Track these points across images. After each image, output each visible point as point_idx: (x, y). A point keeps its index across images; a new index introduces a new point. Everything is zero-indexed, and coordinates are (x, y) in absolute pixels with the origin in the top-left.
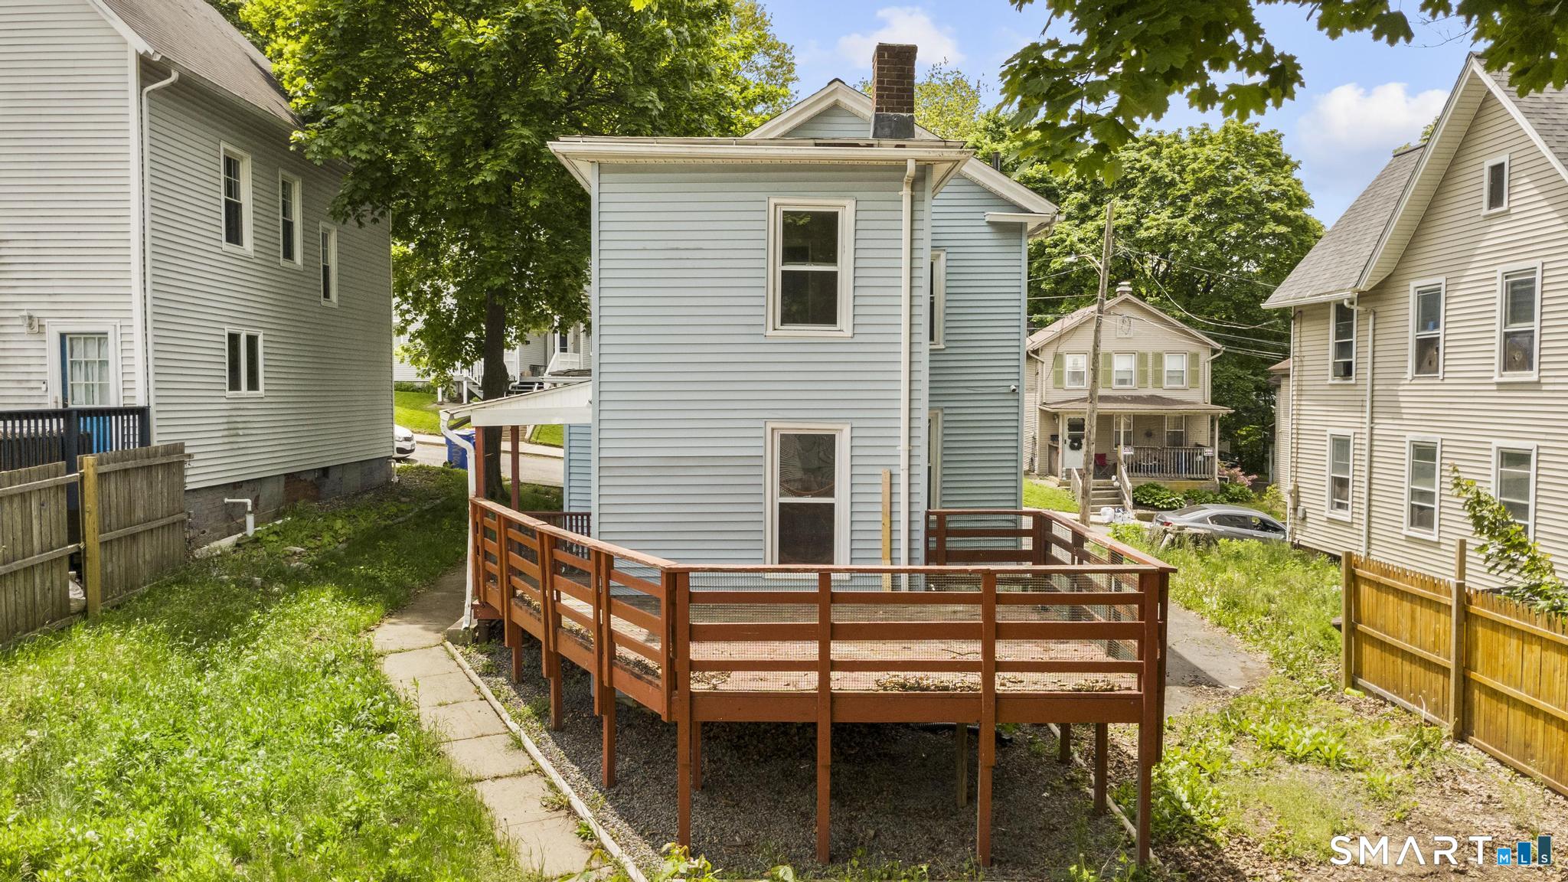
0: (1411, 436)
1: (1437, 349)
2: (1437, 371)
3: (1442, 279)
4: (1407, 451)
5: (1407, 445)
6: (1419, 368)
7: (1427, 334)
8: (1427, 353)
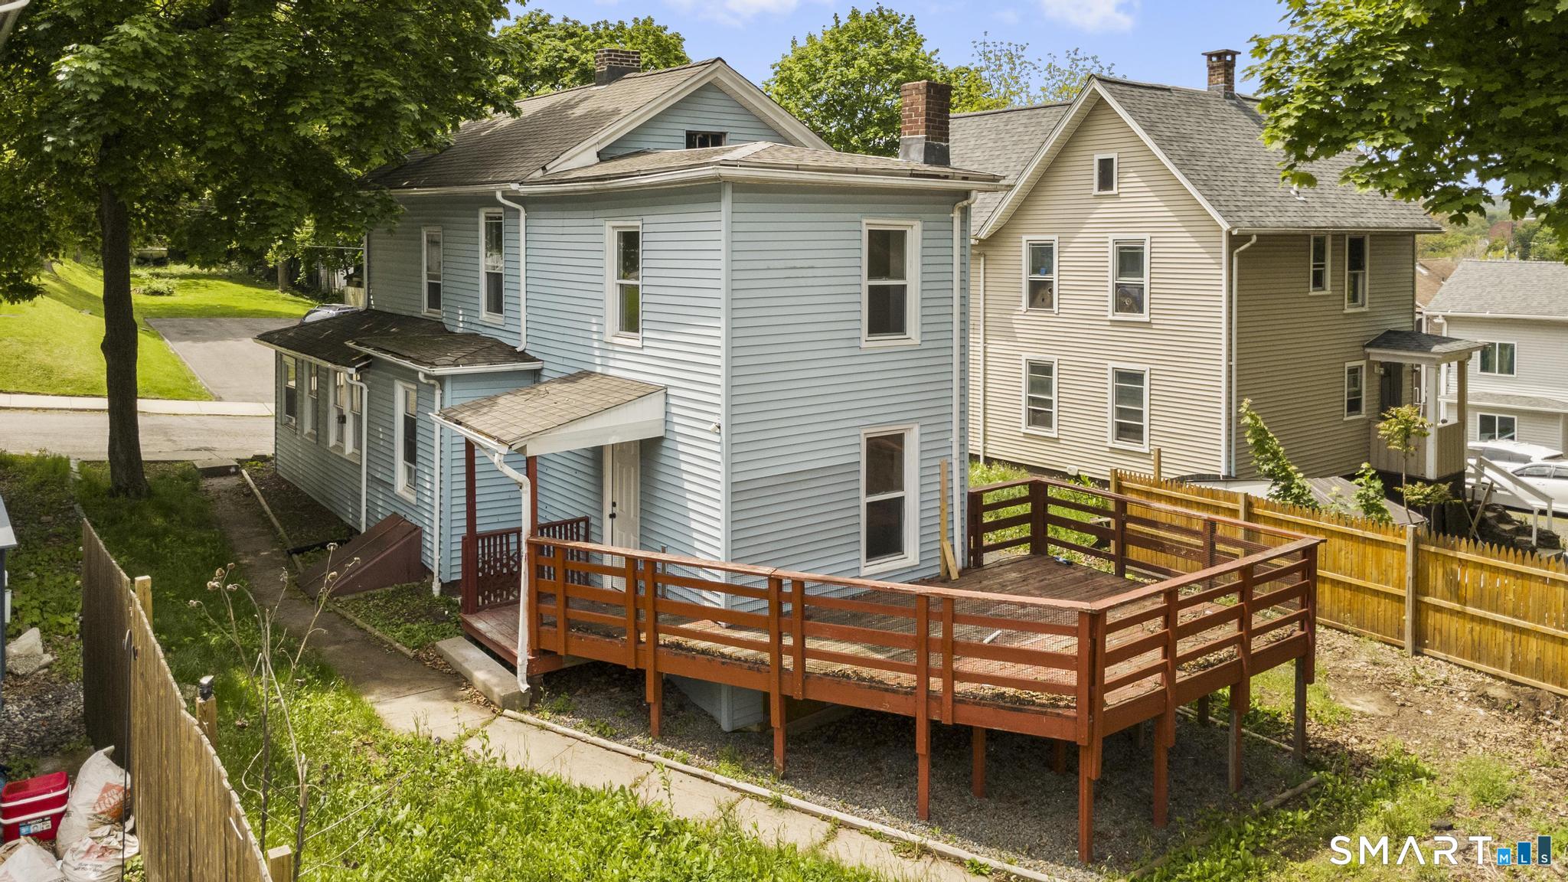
0: (1025, 356)
1: (1051, 290)
2: (1051, 306)
3: (1055, 237)
4: (1023, 367)
5: (1023, 363)
6: (1033, 302)
7: (1038, 277)
8: (1040, 293)
